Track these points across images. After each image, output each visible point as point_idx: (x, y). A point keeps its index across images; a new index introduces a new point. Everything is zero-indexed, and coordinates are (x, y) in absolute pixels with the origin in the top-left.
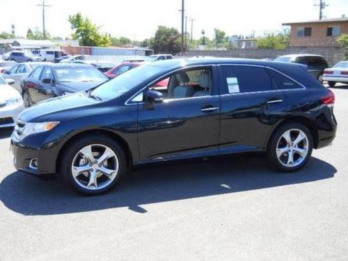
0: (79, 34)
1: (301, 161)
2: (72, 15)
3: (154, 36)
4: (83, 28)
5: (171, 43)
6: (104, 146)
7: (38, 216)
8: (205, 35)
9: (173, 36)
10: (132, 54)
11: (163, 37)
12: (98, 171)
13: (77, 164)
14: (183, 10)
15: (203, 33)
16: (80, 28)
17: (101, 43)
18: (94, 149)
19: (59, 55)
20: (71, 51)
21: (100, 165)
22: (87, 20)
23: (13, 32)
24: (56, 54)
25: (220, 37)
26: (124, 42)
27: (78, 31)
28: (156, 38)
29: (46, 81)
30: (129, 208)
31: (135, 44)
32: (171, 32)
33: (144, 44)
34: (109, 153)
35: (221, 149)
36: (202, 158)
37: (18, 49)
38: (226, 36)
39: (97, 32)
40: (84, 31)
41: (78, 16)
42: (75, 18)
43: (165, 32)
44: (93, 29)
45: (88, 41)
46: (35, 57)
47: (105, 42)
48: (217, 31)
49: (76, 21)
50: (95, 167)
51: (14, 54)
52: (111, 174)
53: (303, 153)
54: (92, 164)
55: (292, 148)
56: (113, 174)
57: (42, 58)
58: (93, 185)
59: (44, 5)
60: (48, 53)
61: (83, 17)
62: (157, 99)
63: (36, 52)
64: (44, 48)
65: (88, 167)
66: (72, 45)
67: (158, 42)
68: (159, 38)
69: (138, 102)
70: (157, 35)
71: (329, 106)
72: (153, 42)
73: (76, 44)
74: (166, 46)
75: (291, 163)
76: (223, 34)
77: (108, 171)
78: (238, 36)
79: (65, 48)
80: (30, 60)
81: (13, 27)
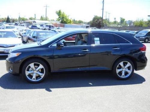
0: (60, 19)
1: (128, 75)
2: (57, 11)
3: (92, 20)
4: (61, 16)
5: (100, 23)
6: (39, 64)
7: (9, 89)
8: (116, 20)
9: (100, 20)
10: (81, 27)
11: (96, 20)
12: (36, 73)
13: (28, 70)
14: (103, 9)
15: (115, 19)
16: (60, 16)
17: (69, 22)
18: (35, 65)
19: (51, 27)
20: (56, 25)
21: (37, 71)
22: (63, 13)
23: (35, 17)
24: (50, 26)
25: (122, 21)
26: (80, 22)
27: (59, 17)
28: (93, 21)
29: (34, 37)
30: (46, 90)
31: (85, 23)
32: (99, 18)
33: (88, 23)
34: (41, 66)
35: (90, 68)
36: (84, 71)
37: (35, 24)
38: (125, 21)
39: (67, 18)
40: (62, 17)
41: (60, 11)
42: (59, 12)
43: (97, 18)
44: (66, 17)
45: (64, 21)
46: (41, 28)
47: (70, 22)
48: (121, 18)
49: (59, 13)
50: (35, 72)
51: (33, 26)
52: (42, 75)
53: (130, 72)
54: (34, 71)
55: (124, 69)
56: (43, 75)
57: (44, 28)
58: (34, 79)
59: (46, 6)
60: (46, 26)
61: (62, 12)
62: (61, 46)
63: (42, 25)
64: (46, 24)
65: (32, 72)
66: (57, 23)
67: (94, 23)
68: (94, 21)
69: (54, 46)
70: (93, 19)
71: (143, 52)
72: (92, 22)
73: (59, 23)
74: (97, 24)
75: (123, 76)
76: (124, 20)
77: (41, 74)
78: (131, 21)
79: (54, 24)
80: (39, 29)
81: (35, 15)
